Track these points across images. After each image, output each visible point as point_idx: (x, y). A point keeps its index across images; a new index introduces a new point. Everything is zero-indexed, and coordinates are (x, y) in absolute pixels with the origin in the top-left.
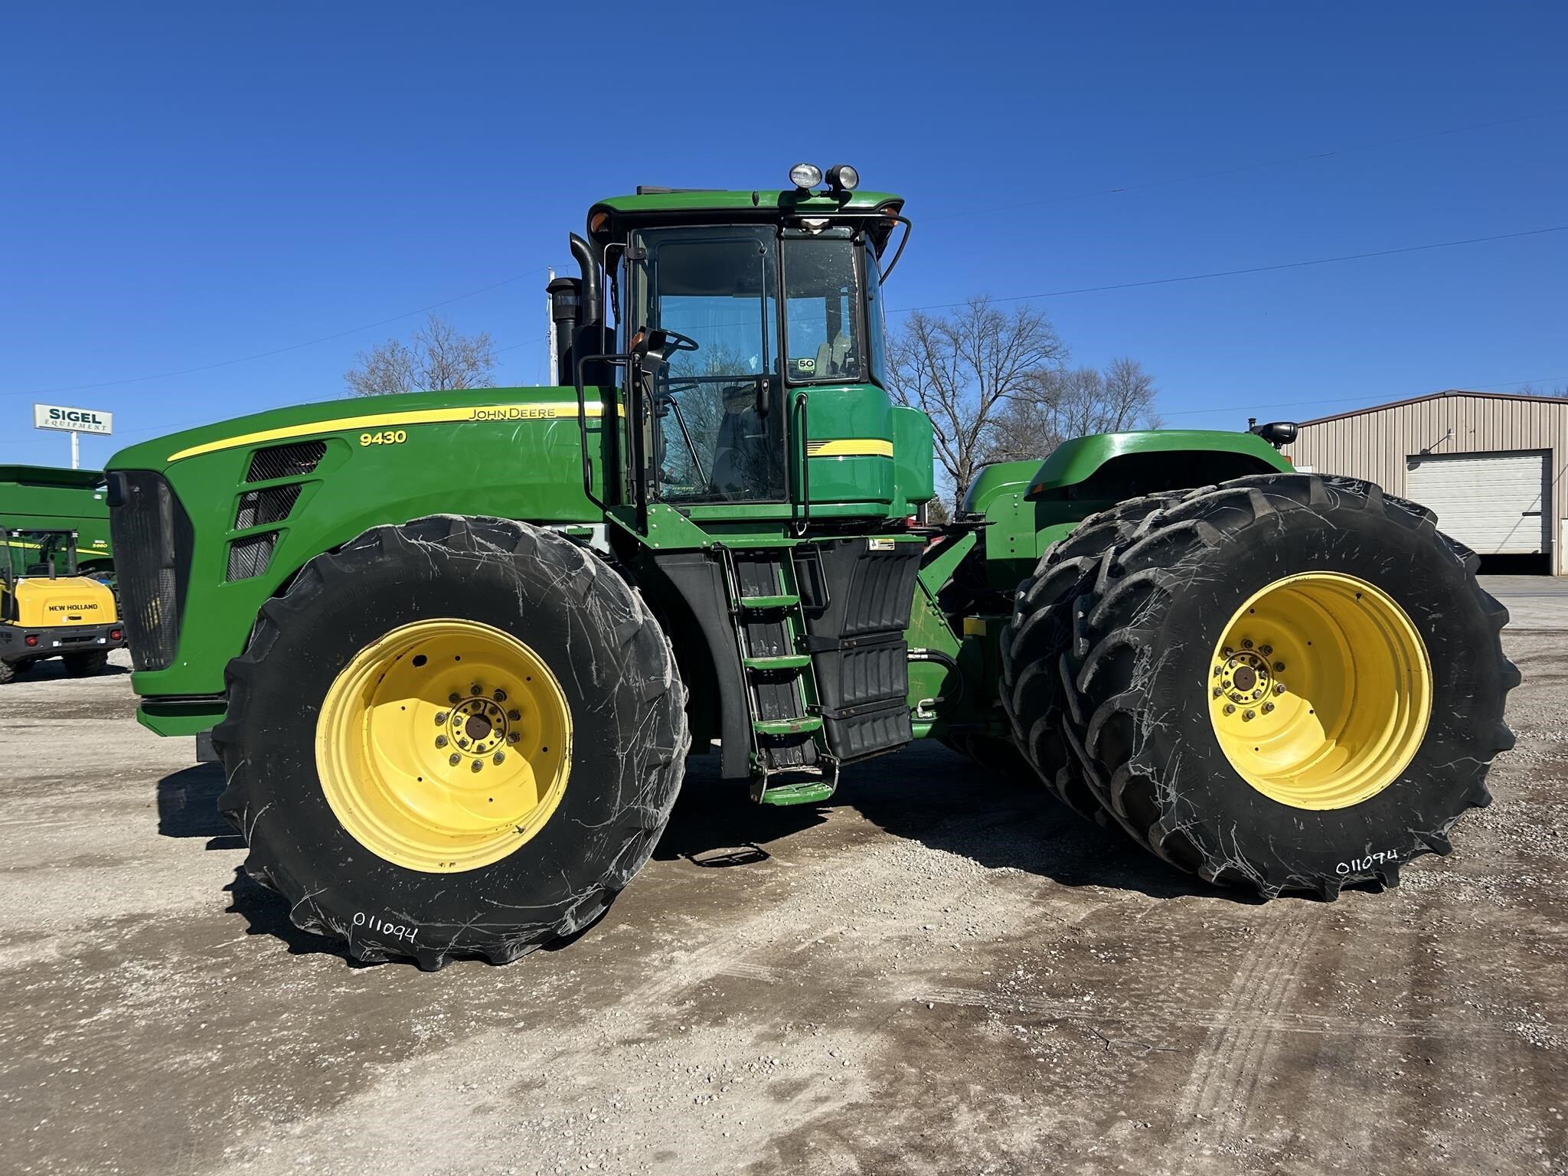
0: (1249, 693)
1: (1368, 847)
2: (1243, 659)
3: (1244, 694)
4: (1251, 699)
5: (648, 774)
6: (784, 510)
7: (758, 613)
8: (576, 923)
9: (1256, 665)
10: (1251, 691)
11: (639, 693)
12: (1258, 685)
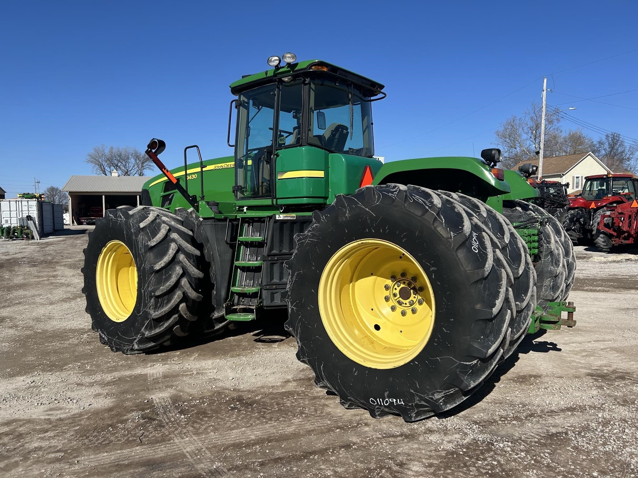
0: (407, 301)
1: (386, 394)
2: (404, 283)
3: (404, 301)
4: (408, 305)
5: (151, 299)
6: (268, 202)
7: (256, 243)
8: (138, 346)
9: (412, 287)
10: (408, 300)
11: (147, 270)
12: (412, 298)
